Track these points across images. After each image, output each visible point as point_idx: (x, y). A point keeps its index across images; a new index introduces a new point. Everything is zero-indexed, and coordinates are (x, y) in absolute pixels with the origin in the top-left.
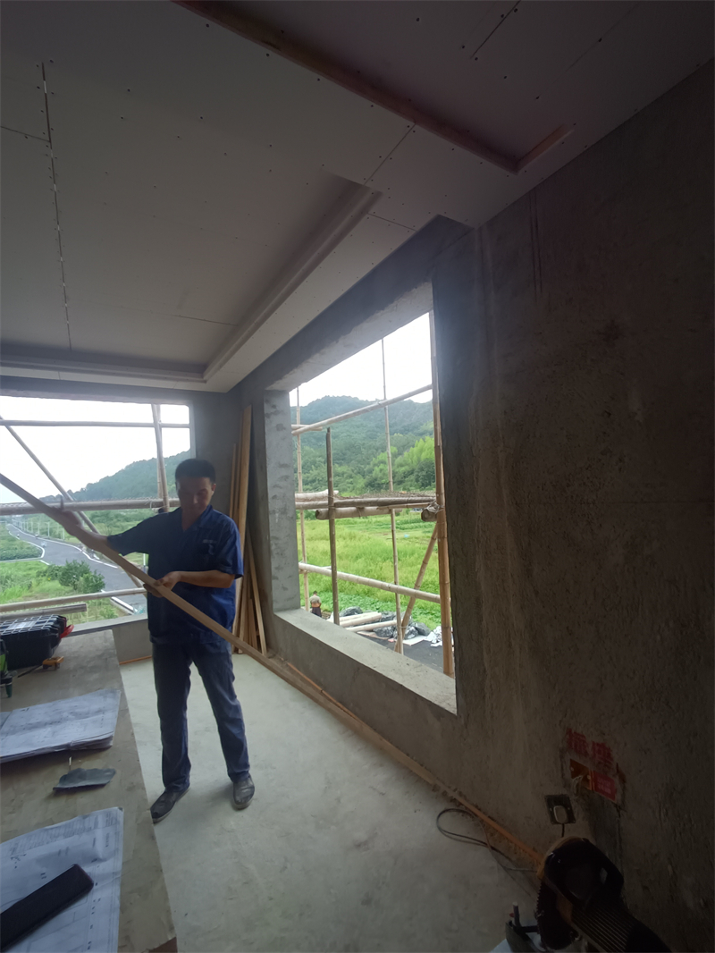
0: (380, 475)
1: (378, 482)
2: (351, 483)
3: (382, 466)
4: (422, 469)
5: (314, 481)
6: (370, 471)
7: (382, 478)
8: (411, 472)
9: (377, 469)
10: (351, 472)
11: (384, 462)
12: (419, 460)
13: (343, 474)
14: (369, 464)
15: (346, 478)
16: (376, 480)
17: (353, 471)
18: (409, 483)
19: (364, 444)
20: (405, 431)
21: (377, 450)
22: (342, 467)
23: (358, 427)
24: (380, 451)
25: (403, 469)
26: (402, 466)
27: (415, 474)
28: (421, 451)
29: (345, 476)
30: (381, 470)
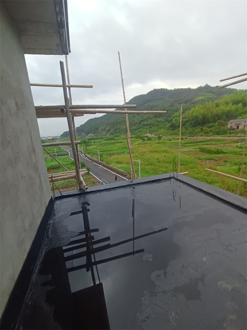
0: (176, 122)
2: (164, 125)
4: (193, 120)
5: (150, 125)
6: (171, 120)
8: (189, 121)
9: (174, 119)
11: (177, 116)
12: (192, 116)
14: (171, 117)
16: (174, 124)
17: (164, 120)
18: (187, 125)
19: (169, 109)
20: (186, 102)
22: (160, 119)
23: (167, 101)
24: (175, 111)
25: (185, 120)
26: (184, 118)
28: (193, 112)
29: (161, 122)
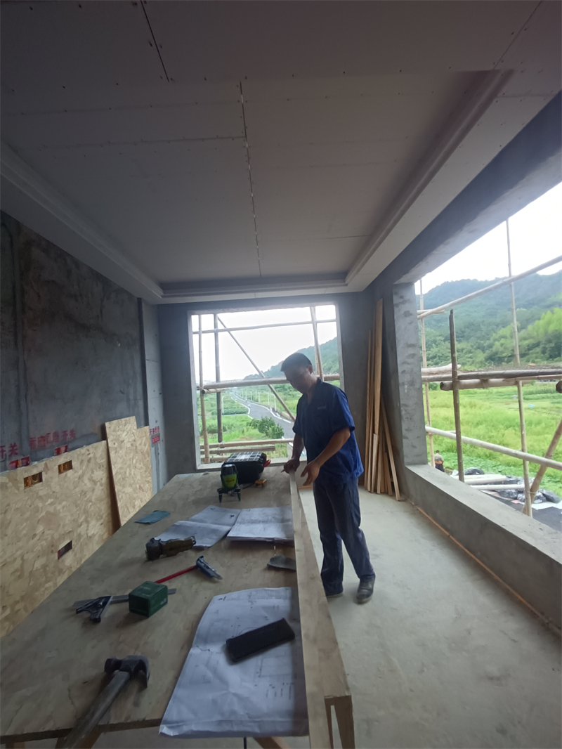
0: (501, 349)
1: (498, 356)
2: (471, 358)
3: (503, 341)
4: (549, 341)
5: (435, 357)
6: (490, 346)
7: (502, 352)
8: (537, 345)
9: (497, 344)
10: (471, 348)
11: (504, 337)
12: (546, 332)
13: (462, 350)
14: (489, 339)
15: (466, 353)
16: (496, 353)
17: (472, 346)
18: (534, 355)
19: (483, 321)
20: (529, 305)
21: (497, 326)
22: (461, 344)
23: (477, 306)
24: (500, 326)
25: (527, 342)
26: (525, 339)
27: (541, 346)
28: (549, 323)
29: (464, 351)
30: (502, 345)
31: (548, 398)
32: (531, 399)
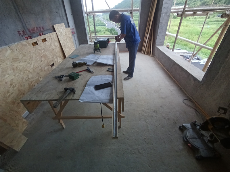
31: (216, 24)
32: (210, 24)
